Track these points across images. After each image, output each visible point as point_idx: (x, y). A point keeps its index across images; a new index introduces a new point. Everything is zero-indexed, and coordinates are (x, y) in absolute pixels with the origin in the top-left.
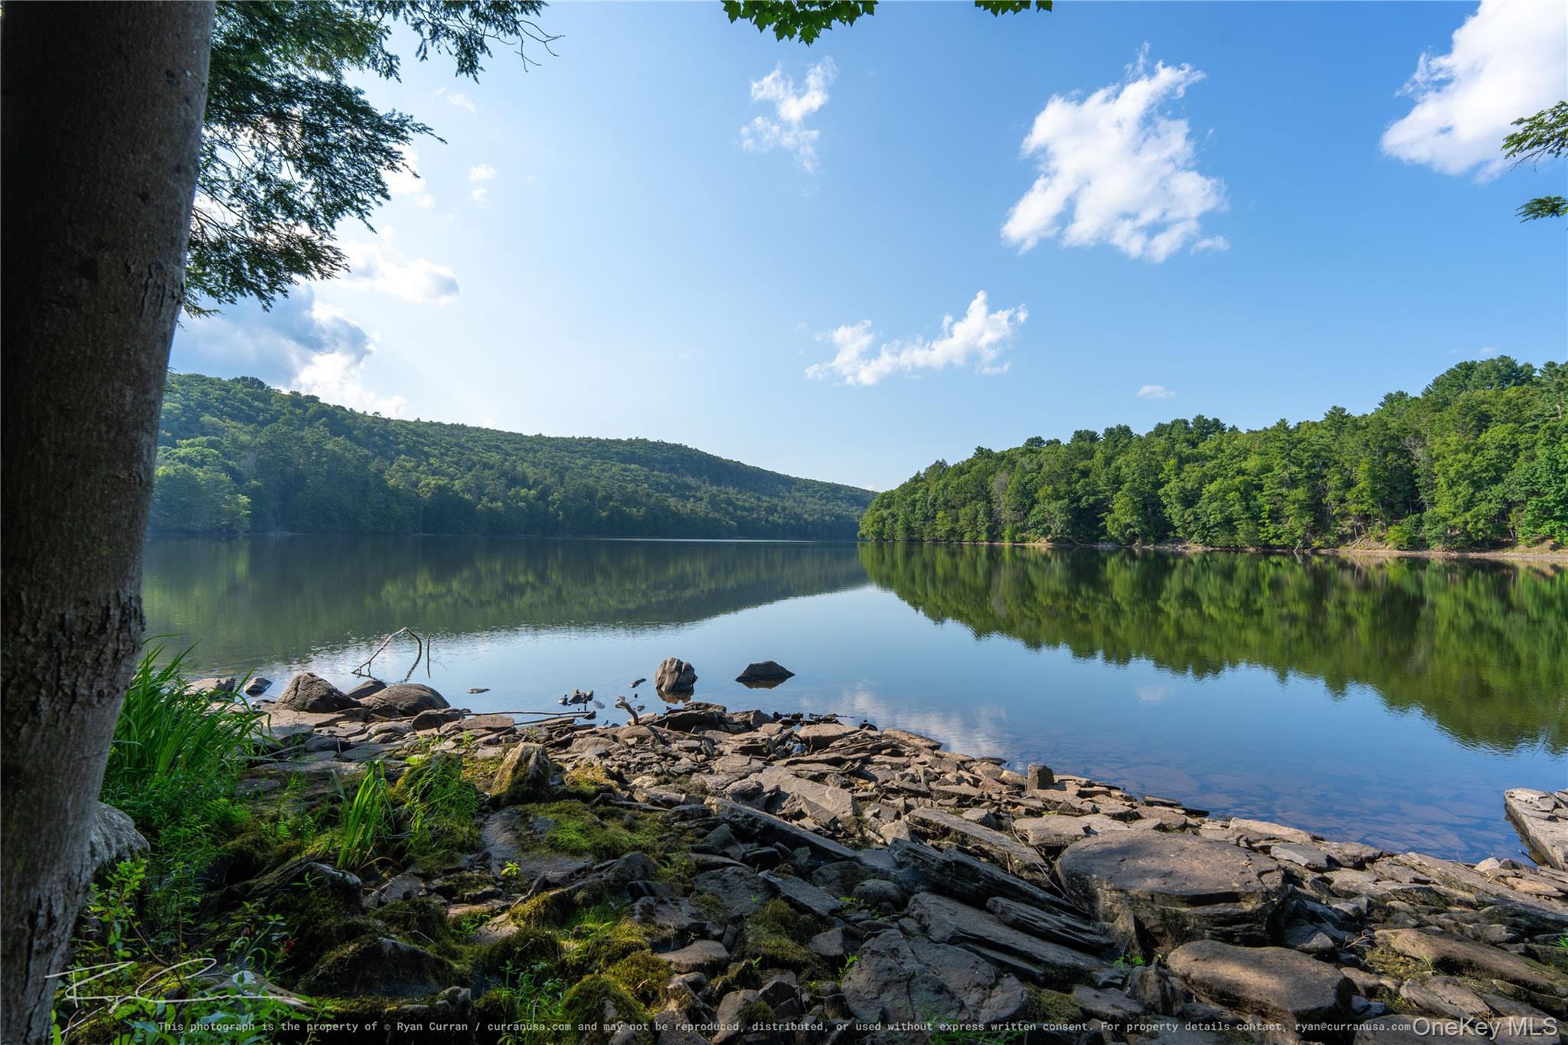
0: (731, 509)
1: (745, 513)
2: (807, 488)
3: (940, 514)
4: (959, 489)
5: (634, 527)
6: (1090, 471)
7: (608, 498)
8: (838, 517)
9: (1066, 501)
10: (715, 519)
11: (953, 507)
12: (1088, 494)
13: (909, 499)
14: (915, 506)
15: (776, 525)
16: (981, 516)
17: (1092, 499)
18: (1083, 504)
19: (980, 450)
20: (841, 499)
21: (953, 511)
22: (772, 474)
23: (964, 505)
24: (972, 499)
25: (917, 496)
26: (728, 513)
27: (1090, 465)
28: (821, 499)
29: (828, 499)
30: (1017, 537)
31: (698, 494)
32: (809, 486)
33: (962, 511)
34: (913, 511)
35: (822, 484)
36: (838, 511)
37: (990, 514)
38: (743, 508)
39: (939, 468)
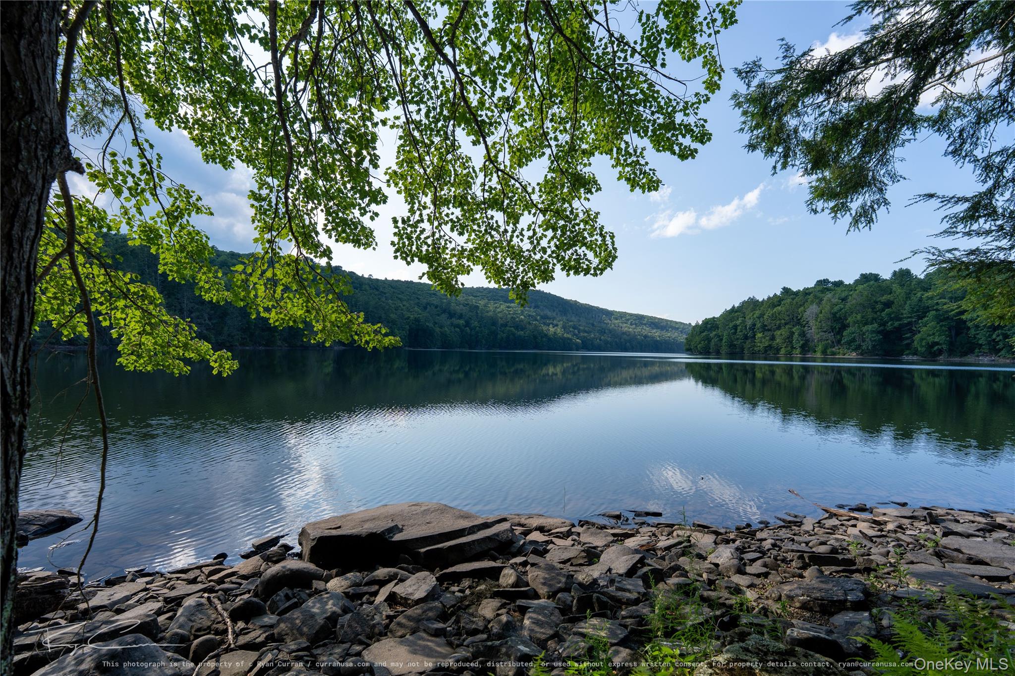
0: (576, 331)
1: (586, 334)
2: (621, 317)
3: (759, 335)
4: (774, 317)
5: (522, 343)
6: (893, 303)
7: (505, 325)
8: (646, 337)
9: (876, 325)
10: (568, 339)
11: (769, 330)
12: (892, 319)
13: (731, 325)
14: (736, 330)
15: (606, 342)
16: (796, 336)
17: (897, 324)
18: (889, 326)
19: (784, 289)
20: (645, 324)
21: (769, 333)
22: (597, 308)
23: (779, 328)
24: (786, 324)
25: (738, 322)
26: (575, 334)
27: (892, 299)
28: (631, 324)
29: (636, 324)
30: (828, 351)
31: (555, 322)
32: (622, 315)
33: (778, 333)
34: (735, 333)
35: (631, 315)
36: (644, 333)
37: (803, 334)
38: (585, 331)
39: (752, 304)
